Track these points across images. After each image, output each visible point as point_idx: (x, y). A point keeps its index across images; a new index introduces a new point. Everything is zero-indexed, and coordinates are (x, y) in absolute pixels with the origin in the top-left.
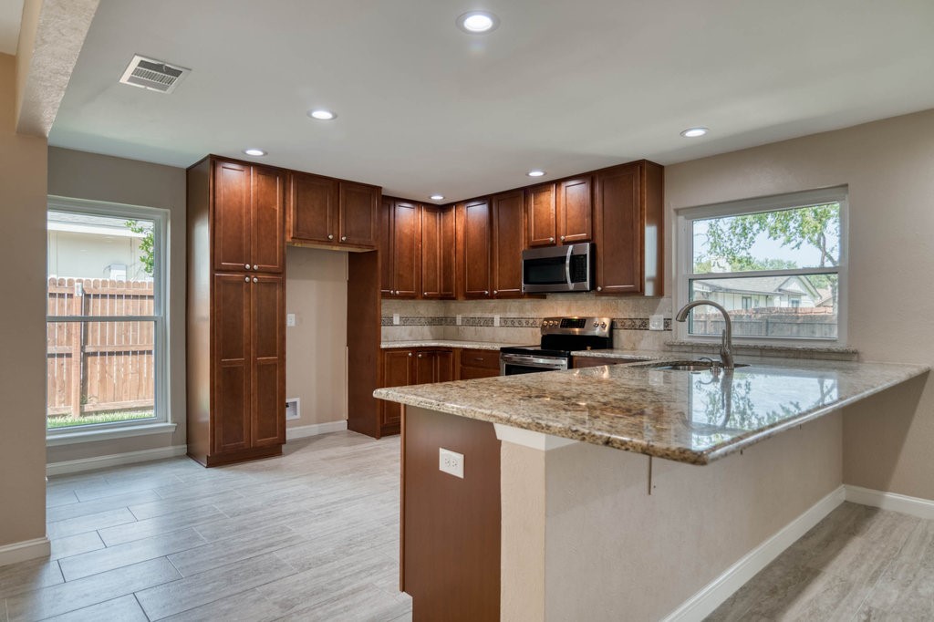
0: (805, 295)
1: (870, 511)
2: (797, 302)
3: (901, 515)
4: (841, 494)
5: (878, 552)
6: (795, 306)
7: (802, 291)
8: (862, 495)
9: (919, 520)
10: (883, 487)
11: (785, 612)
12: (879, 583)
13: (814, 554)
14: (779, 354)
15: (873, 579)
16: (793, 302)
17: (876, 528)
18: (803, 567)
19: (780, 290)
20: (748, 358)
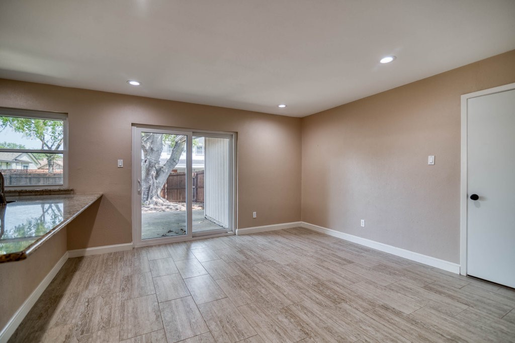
0: (32, 163)
1: (80, 259)
2: (27, 167)
3: (93, 256)
4: (67, 255)
5: (86, 275)
6: (25, 168)
7: (30, 161)
8: (75, 253)
9: (100, 255)
10: (85, 247)
11: (49, 323)
12: (90, 287)
13: (58, 288)
14: (31, 194)
15: (87, 287)
16: (24, 166)
17: (84, 265)
18: (54, 297)
19: (16, 160)
20: (14, 197)
